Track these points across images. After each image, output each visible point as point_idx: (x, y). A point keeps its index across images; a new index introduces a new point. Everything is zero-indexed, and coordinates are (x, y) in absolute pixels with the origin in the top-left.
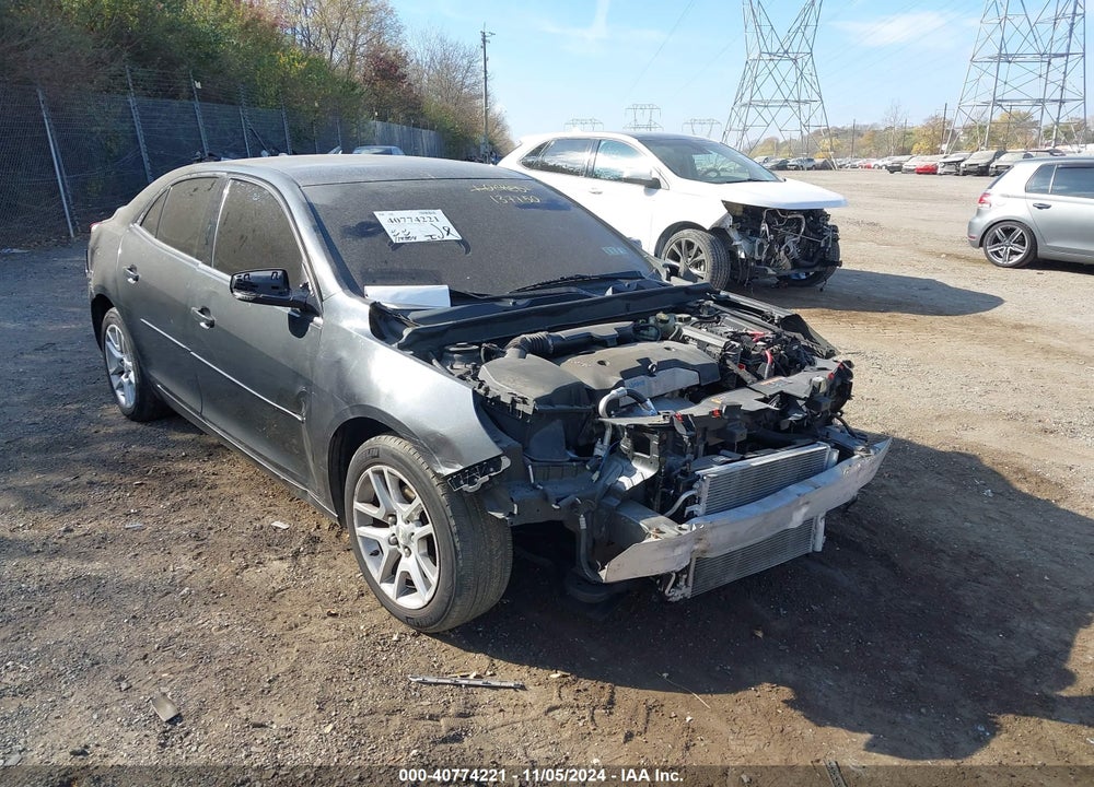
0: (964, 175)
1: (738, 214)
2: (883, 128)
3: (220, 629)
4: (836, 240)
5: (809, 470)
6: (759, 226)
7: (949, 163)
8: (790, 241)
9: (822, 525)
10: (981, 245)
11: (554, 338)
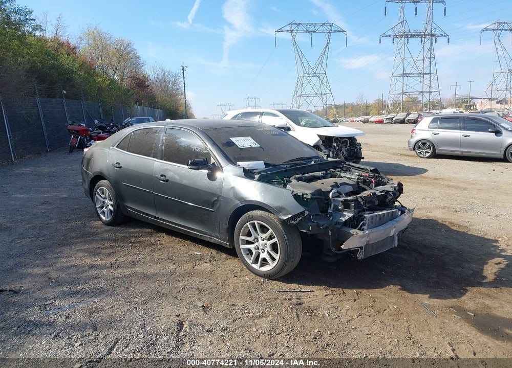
0: (395, 123)
1: (323, 139)
2: (357, 105)
3: (200, 282)
4: (360, 149)
5: (393, 217)
6: (332, 144)
7: (388, 119)
8: (344, 150)
9: (397, 237)
10: (414, 150)
11: (304, 177)
